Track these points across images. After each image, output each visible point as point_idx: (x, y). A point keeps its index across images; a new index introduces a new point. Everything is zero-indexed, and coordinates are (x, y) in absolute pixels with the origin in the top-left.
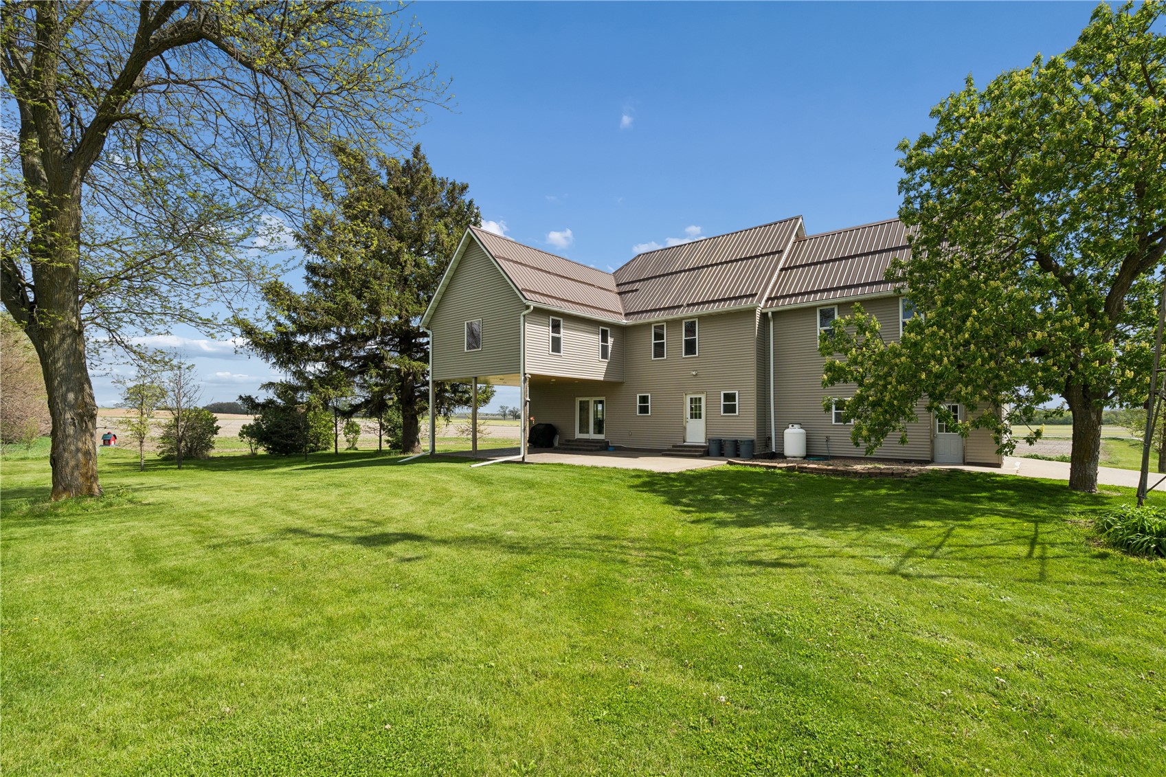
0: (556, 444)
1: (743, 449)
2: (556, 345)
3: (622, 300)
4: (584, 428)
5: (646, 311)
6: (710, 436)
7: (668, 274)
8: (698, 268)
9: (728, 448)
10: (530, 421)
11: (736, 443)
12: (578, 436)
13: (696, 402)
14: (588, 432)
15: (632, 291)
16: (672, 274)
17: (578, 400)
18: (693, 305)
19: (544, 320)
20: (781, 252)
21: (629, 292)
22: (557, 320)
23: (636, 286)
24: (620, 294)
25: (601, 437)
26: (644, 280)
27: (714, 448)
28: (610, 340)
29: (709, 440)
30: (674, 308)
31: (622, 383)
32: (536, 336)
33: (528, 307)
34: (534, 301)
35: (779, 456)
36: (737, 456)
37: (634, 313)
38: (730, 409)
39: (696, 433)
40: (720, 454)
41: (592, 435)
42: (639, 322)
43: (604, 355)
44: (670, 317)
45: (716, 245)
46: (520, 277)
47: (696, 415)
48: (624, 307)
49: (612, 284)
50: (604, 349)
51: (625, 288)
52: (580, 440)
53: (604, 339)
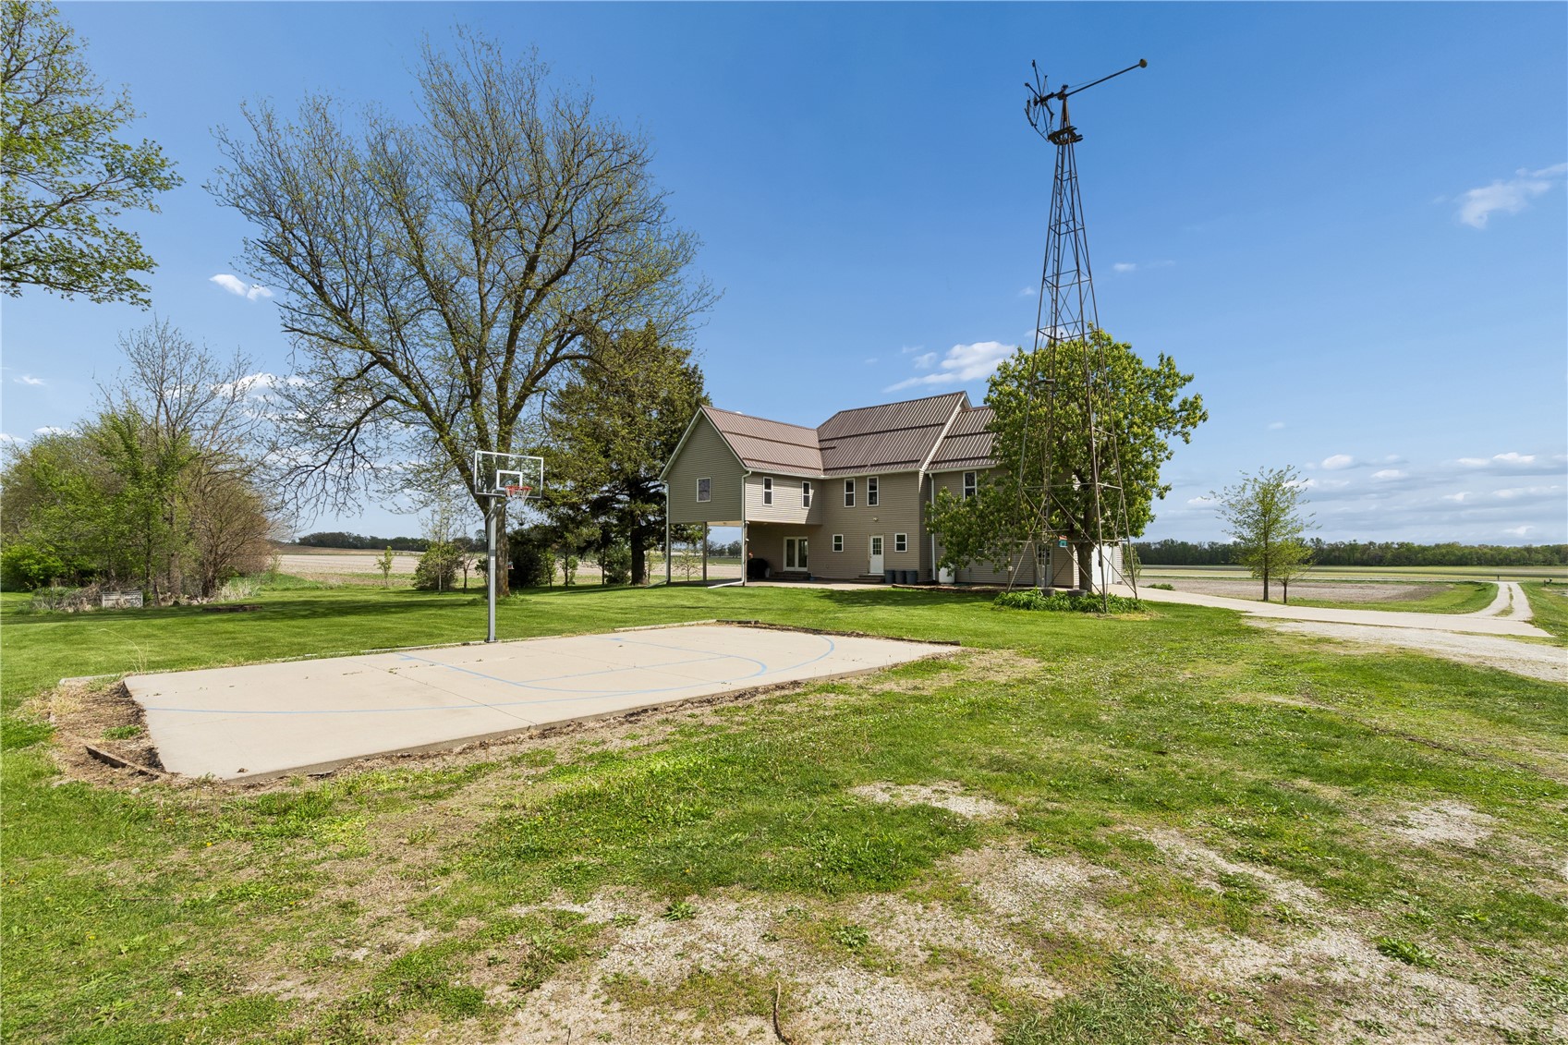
0: (767, 575)
1: (909, 577)
2: (768, 498)
3: (822, 456)
4: (790, 563)
5: (840, 468)
6: (887, 568)
7: (860, 435)
8: (883, 432)
9: (898, 577)
10: (748, 556)
11: (904, 573)
12: (786, 569)
13: (877, 541)
14: (793, 566)
15: (831, 448)
16: (863, 435)
17: (786, 539)
18: (875, 465)
19: (759, 480)
20: (943, 424)
21: (828, 448)
22: (768, 480)
23: (834, 443)
24: (821, 449)
25: (805, 569)
26: (841, 438)
27: (889, 577)
28: (811, 492)
29: (885, 571)
30: (861, 467)
31: (820, 526)
32: (753, 492)
33: (747, 472)
34: (752, 467)
35: (936, 583)
36: (905, 583)
37: (830, 469)
38: (901, 547)
39: (877, 565)
40: (893, 581)
41: (797, 568)
42: (834, 477)
43: (806, 504)
44: (858, 475)
45: (900, 410)
46: (742, 447)
47: (877, 552)
48: (824, 463)
49: (813, 440)
50: (806, 499)
51: (826, 444)
52: (787, 572)
53: (806, 491)
